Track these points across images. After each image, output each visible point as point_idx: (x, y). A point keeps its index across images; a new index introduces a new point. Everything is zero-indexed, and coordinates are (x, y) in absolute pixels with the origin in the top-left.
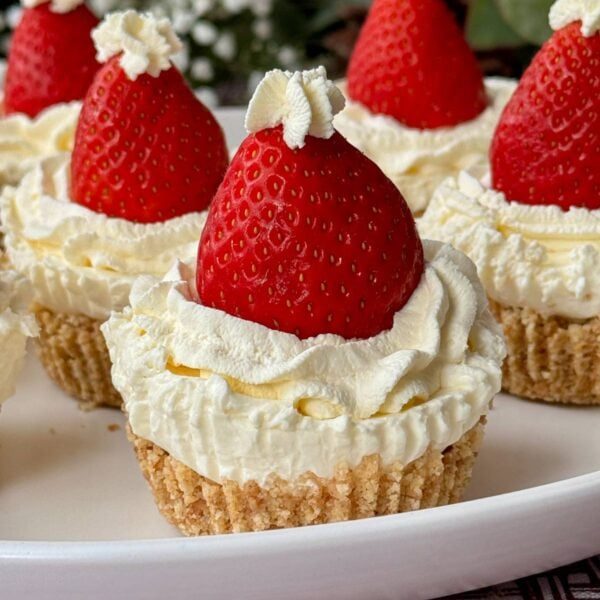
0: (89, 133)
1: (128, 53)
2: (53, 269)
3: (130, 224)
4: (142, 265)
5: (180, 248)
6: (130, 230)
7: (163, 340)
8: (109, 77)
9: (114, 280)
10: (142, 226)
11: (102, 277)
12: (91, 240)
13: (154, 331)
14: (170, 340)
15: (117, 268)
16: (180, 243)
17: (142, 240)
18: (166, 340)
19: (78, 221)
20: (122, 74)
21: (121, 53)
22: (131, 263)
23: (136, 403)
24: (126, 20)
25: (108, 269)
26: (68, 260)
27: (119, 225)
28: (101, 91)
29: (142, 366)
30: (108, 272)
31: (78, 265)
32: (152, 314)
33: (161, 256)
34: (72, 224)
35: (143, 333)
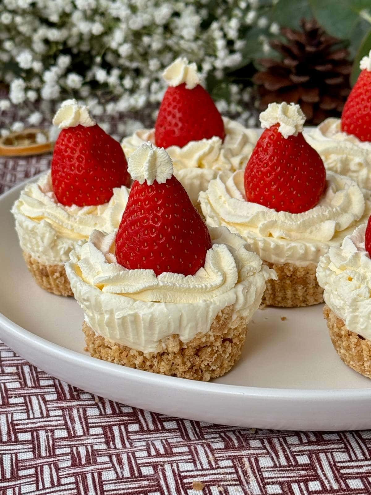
0: (263, 167)
1: (282, 125)
2: (254, 239)
3: (291, 214)
4: (299, 235)
5: (317, 226)
6: (291, 217)
7: (364, 283)
8: (272, 137)
9: (288, 244)
10: (296, 214)
11: (281, 243)
12: (273, 224)
13: (359, 279)
14: (367, 282)
15: (288, 238)
16: (317, 223)
17: (300, 223)
18: (366, 282)
19: (264, 213)
20: (280, 134)
21: (278, 125)
22: (293, 234)
23: (351, 315)
24: (283, 108)
25: (282, 238)
26: (261, 234)
27: (285, 215)
28: (269, 145)
29: (356, 296)
30: (283, 239)
31: (266, 236)
32: (352, 269)
33: (308, 231)
34: (261, 215)
35: (350, 279)
